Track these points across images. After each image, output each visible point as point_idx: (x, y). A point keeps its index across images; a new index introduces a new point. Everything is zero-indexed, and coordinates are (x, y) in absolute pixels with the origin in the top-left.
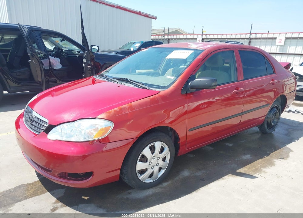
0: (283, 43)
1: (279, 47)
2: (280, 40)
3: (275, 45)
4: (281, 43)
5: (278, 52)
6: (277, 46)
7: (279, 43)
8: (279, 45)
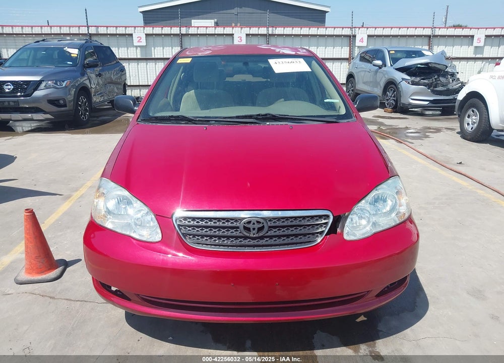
0: (144, 43)
1: (139, 48)
2: (138, 37)
3: (133, 46)
4: (141, 42)
5: (139, 57)
6: (137, 47)
7: (138, 42)
8: (139, 46)
